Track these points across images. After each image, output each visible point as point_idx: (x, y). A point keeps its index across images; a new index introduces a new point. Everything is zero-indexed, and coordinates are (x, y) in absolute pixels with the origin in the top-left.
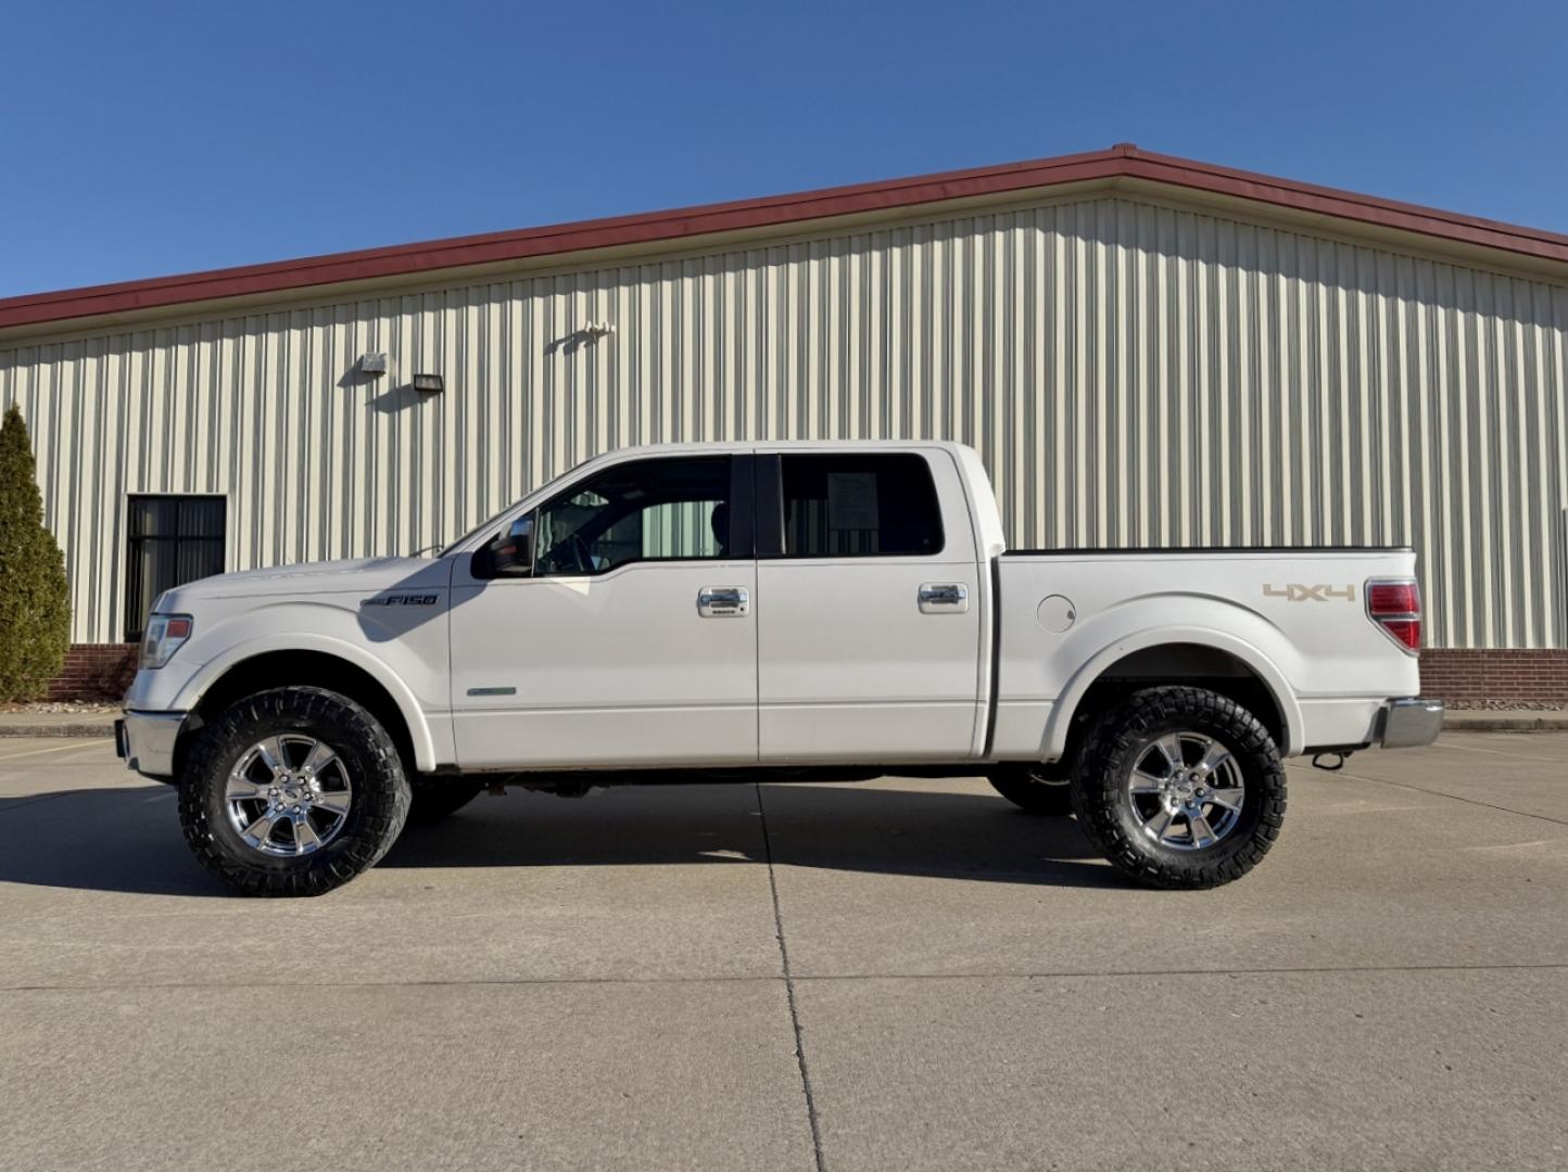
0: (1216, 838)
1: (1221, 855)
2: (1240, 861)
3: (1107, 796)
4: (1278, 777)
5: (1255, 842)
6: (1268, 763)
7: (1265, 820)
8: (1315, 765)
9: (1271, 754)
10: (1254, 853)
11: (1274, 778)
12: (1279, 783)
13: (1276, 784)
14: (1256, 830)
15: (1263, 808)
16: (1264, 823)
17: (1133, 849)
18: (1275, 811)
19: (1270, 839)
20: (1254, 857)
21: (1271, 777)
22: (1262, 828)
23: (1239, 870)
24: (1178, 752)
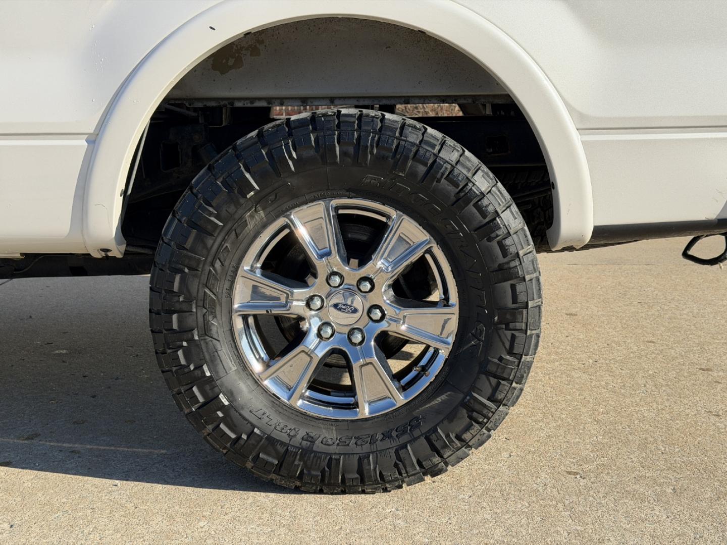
0: (401, 399)
1: (404, 432)
2: (438, 445)
3: (180, 321)
4: (520, 288)
5: (471, 410)
6: (501, 260)
7: (492, 368)
8: (685, 255)
9: (508, 242)
10: (468, 428)
11: (513, 287)
12: (522, 298)
13: (515, 299)
14: (474, 388)
15: (488, 345)
16: (489, 374)
17: (232, 415)
18: (510, 352)
19: (499, 403)
20: (467, 436)
21: (507, 285)
22: (486, 385)
23: (436, 459)
24: (330, 236)
